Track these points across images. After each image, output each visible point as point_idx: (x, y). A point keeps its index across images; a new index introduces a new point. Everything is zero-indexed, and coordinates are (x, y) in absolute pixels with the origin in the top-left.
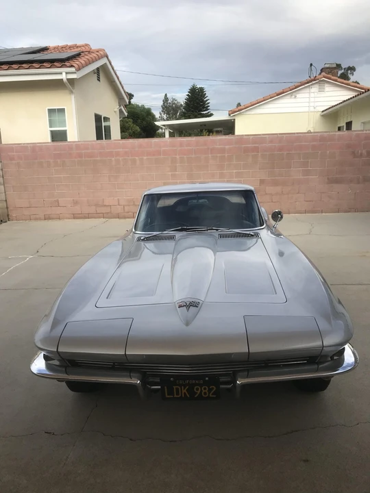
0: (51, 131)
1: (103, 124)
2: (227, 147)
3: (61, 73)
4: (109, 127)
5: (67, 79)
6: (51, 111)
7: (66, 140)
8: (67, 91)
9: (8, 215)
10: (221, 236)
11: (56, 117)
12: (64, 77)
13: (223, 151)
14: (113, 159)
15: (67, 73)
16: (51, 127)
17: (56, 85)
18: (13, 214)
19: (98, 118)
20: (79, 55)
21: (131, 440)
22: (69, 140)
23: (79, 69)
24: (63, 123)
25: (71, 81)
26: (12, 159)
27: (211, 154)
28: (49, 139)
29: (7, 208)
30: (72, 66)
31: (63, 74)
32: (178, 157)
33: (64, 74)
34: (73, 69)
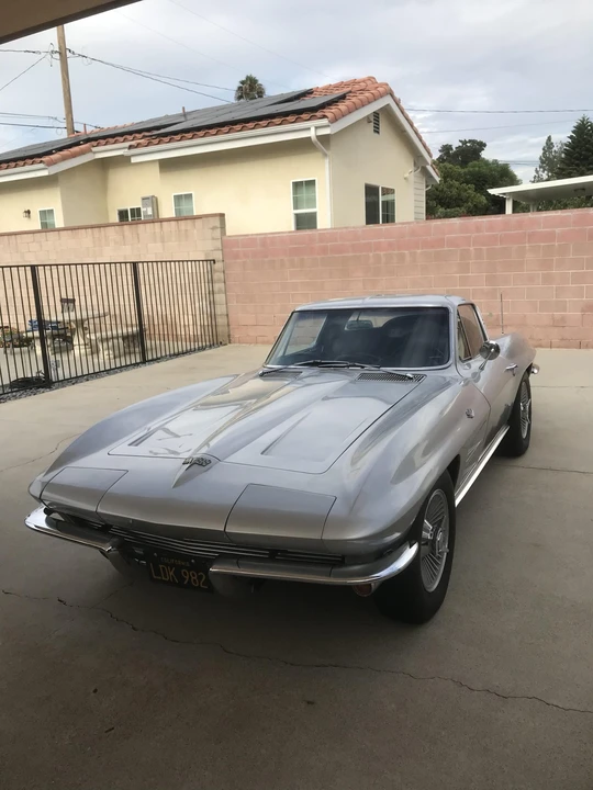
0: (297, 216)
1: (381, 199)
2: (558, 230)
3: (309, 129)
4: (393, 203)
5: (317, 137)
6: (297, 185)
7: (315, 227)
8: (320, 154)
9: (229, 336)
10: (363, 376)
11: (304, 193)
12: (312, 134)
13: (550, 237)
14: (371, 254)
15: (316, 128)
16: (296, 207)
17: (302, 146)
18: (236, 335)
19: (371, 191)
20: (343, 97)
21: (134, 628)
22: (318, 227)
23: (335, 120)
24: (312, 202)
25: (325, 139)
26: (236, 256)
27: (529, 242)
28: (293, 228)
29: (228, 325)
30: (324, 117)
31: (311, 129)
32: (472, 248)
33: (313, 129)
34: (325, 121)
